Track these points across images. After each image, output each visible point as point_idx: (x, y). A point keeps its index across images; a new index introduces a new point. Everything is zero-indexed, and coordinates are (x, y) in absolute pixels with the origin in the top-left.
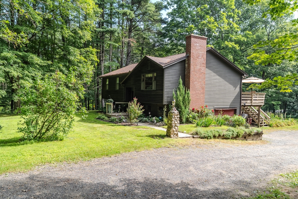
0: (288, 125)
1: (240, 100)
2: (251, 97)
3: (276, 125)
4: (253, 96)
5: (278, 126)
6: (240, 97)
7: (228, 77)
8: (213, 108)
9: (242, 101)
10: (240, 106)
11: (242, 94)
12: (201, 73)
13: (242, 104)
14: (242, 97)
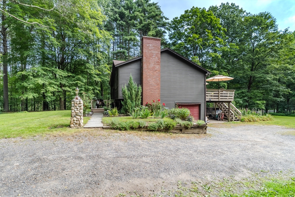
0: (263, 120)
1: (204, 96)
2: (218, 94)
3: (248, 120)
4: (220, 93)
5: (250, 121)
6: (204, 93)
7: (189, 75)
8: (174, 102)
9: (207, 97)
10: (204, 101)
11: (206, 90)
12: (155, 70)
13: (207, 100)
14: (207, 93)
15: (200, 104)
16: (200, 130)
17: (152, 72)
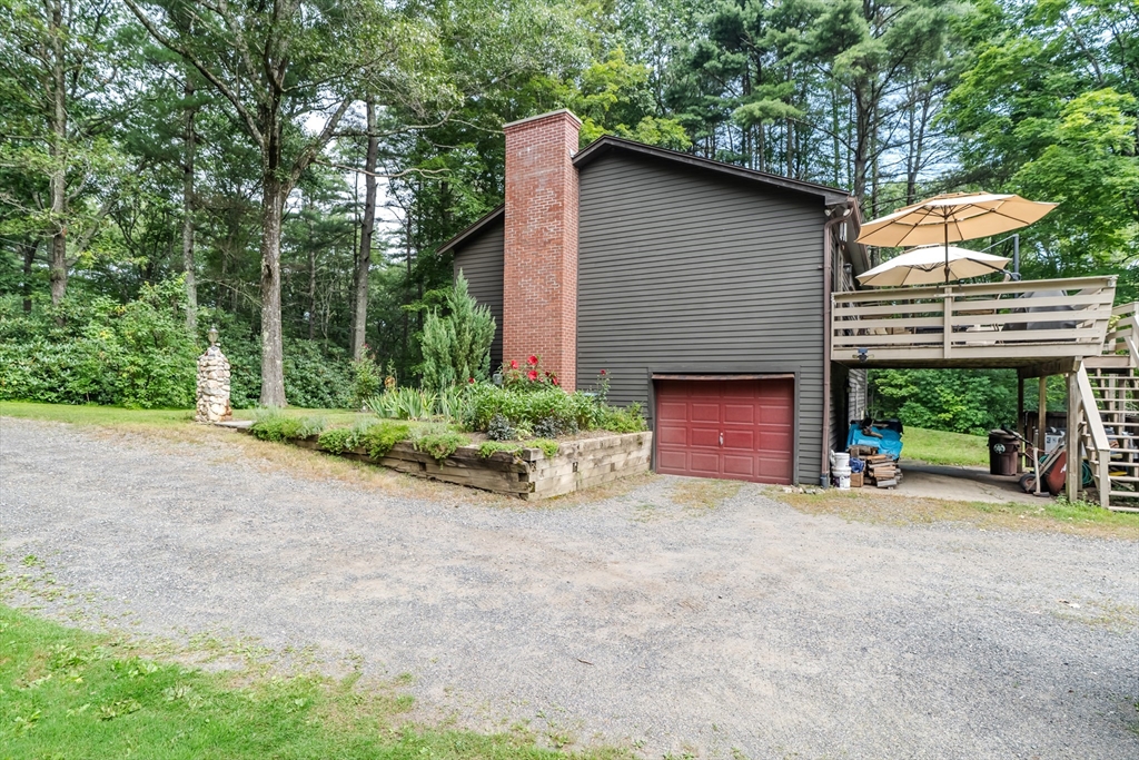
8: (645, 371)
10: (819, 363)
13: (839, 355)
14: (837, 319)
15: (792, 380)
16: (499, 478)
17: (533, 250)
